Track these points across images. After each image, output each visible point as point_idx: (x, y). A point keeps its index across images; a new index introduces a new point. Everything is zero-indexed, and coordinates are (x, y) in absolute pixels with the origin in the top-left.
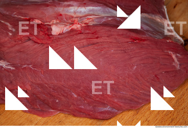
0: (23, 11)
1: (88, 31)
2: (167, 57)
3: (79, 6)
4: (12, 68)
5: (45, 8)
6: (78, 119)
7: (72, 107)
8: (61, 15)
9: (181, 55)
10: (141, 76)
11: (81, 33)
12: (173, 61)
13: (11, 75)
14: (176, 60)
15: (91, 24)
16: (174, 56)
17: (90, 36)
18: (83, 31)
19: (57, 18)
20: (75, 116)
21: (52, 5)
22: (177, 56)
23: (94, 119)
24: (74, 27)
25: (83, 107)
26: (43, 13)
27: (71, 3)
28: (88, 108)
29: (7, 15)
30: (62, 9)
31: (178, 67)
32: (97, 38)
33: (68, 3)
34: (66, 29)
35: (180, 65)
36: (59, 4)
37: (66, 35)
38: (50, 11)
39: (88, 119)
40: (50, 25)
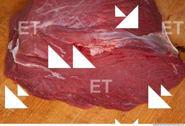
0: (69, 37)
1: (116, 53)
2: (170, 67)
3: (107, 32)
4: (63, 78)
5: (84, 35)
6: (109, 110)
7: (105, 103)
8: (95, 40)
9: (179, 65)
10: (153, 82)
11: (111, 54)
12: (174, 69)
13: (63, 82)
14: (175, 68)
15: (117, 46)
16: (174, 66)
17: (118, 56)
18: (112, 53)
19: (92, 42)
20: (106, 108)
21: (89, 32)
22: (176, 66)
23: (120, 110)
24: (106, 49)
25: (113, 103)
26: (83, 39)
27: (101, 30)
28: (116, 104)
29: (57, 40)
30: (95, 35)
31: (177, 73)
32: (123, 57)
33: (100, 30)
34: (101, 51)
35: (178, 71)
36: (93, 31)
37: (102, 56)
38: (88, 37)
39: (116, 110)
40: (89, 49)
